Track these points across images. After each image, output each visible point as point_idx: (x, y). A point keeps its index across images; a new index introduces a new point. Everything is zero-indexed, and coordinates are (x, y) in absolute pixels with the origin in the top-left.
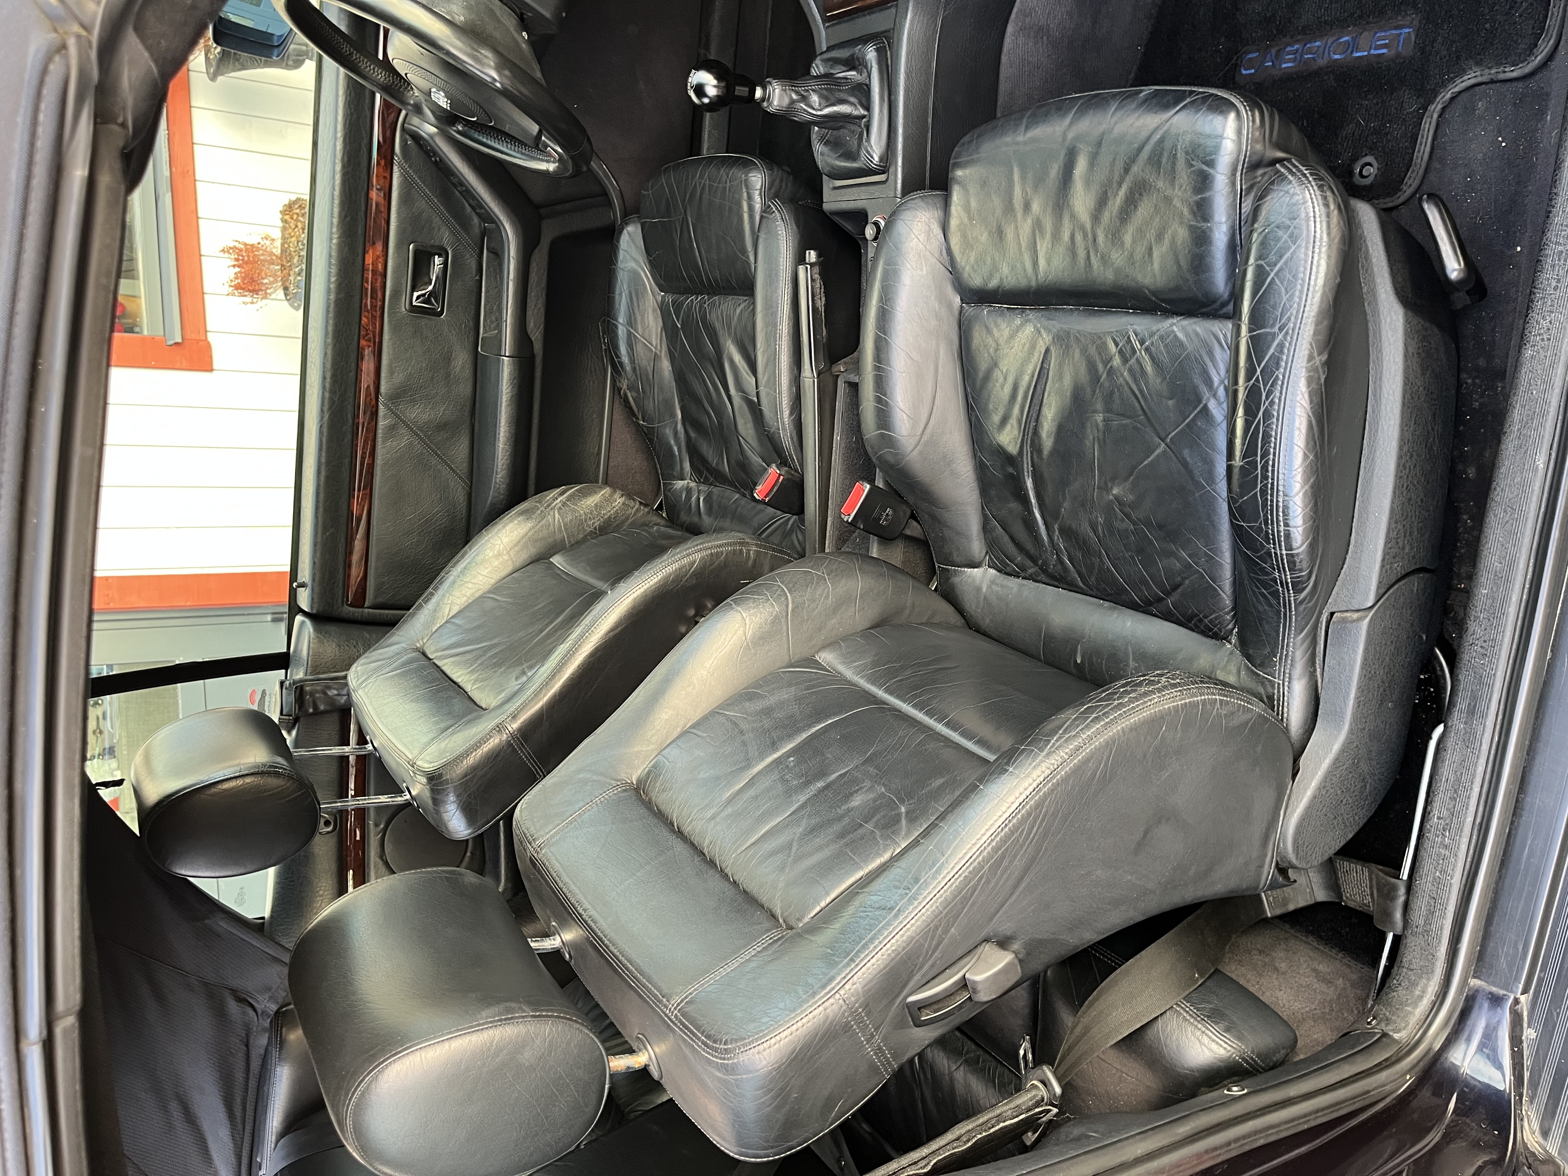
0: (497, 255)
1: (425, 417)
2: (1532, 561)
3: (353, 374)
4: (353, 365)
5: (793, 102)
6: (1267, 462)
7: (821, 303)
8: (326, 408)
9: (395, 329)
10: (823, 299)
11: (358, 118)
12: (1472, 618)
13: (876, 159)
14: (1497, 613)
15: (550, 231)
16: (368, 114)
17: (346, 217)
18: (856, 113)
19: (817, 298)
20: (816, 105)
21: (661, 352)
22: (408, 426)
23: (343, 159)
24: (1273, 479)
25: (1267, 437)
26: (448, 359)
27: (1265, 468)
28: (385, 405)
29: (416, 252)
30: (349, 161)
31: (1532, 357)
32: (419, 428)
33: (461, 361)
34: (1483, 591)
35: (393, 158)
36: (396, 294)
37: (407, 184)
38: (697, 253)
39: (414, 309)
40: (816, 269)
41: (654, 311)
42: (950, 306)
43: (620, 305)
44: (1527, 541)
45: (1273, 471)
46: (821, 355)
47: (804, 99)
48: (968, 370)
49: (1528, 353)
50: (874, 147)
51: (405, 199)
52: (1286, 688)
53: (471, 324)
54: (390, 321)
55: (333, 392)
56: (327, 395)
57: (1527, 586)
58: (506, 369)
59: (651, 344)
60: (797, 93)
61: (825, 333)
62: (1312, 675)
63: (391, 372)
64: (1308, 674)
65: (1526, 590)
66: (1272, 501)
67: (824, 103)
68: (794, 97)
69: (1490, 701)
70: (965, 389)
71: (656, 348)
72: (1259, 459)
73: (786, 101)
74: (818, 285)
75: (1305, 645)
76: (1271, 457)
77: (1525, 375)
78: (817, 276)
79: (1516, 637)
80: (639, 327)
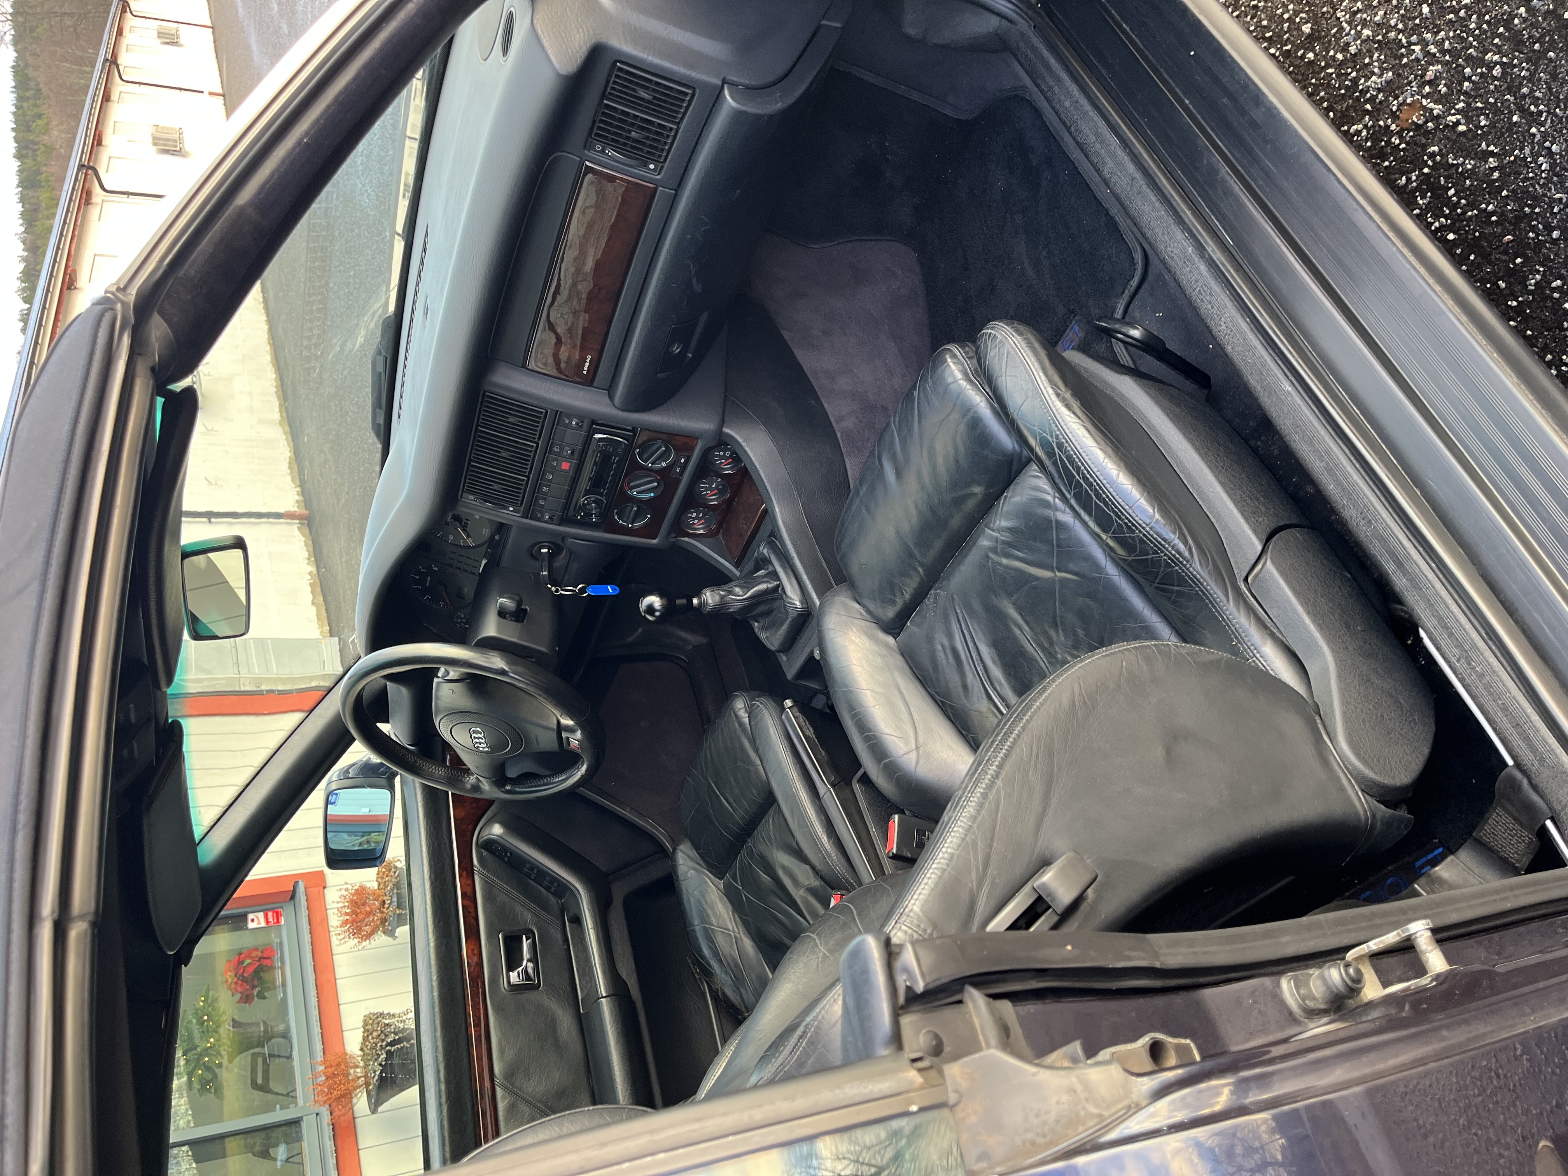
0: (577, 920)
1: (541, 1089)
2: (1340, 442)
3: (466, 1061)
4: (465, 1054)
5: (722, 597)
6: (1083, 474)
7: (810, 732)
8: (444, 1100)
9: (498, 1009)
10: (811, 729)
11: (439, 845)
12: (1342, 510)
13: (798, 603)
14: (1351, 492)
15: (619, 891)
16: (447, 841)
17: (439, 922)
18: (770, 586)
19: (805, 729)
20: (741, 593)
21: (739, 933)
22: (527, 1101)
23: (430, 878)
24: (1095, 481)
25: (1069, 458)
26: (552, 1024)
27: (1085, 479)
28: (502, 1086)
29: (505, 939)
30: (436, 877)
31: (1232, 348)
32: (540, 1101)
33: (566, 1024)
34: (1331, 488)
35: (473, 870)
36: (494, 981)
37: (486, 883)
38: (726, 804)
39: (514, 988)
40: (795, 709)
41: (720, 899)
42: (887, 645)
43: (691, 910)
44: (1323, 432)
45: (1091, 475)
46: (829, 771)
47: (731, 592)
48: (923, 676)
49: (1229, 349)
50: (793, 597)
51: (489, 897)
52: (1261, 659)
53: (569, 989)
54: (492, 1004)
55: (448, 1082)
56: (443, 1087)
57: (1352, 458)
58: (606, 1007)
59: (729, 930)
60: (723, 591)
61: (823, 753)
62: (1272, 635)
63: (502, 1051)
64: (1267, 636)
65: (1354, 461)
66: (1108, 497)
67: (745, 590)
68: (722, 593)
69: (1401, 543)
70: (929, 693)
71: (734, 932)
72: (1077, 477)
73: (717, 598)
74: (802, 720)
75: (1242, 611)
76: (1083, 468)
77: (1238, 360)
78: (798, 714)
79: (1378, 493)
80: (713, 919)
